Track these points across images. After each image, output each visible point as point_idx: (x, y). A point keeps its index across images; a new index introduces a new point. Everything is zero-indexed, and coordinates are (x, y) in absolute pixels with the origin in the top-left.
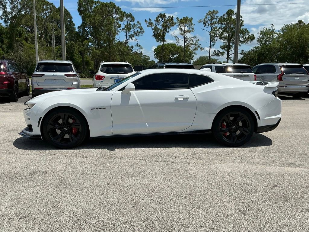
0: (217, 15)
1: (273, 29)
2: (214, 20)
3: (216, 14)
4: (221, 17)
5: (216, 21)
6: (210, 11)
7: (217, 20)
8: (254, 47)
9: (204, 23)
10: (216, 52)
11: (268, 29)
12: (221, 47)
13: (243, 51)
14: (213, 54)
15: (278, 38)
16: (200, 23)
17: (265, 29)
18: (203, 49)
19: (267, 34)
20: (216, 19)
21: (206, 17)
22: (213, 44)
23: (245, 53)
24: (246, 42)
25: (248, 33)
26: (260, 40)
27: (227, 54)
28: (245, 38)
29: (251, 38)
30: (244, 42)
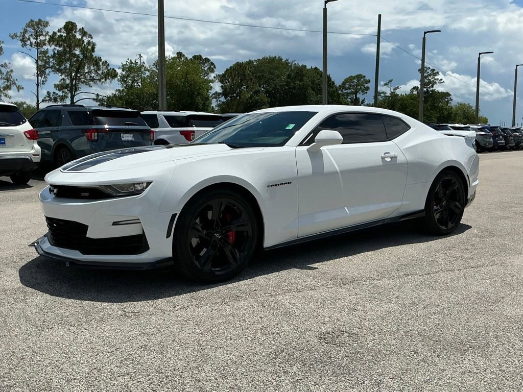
0: (47, 29)
1: (142, 62)
2: (42, 38)
3: (45, 26)
4: (55, 33)
5: (45, 40)
6: (32, 21)
7: (48, 38)
8: (117, 90)
9: (22, 40)
10: (51, 94)
11: (133, 61)
12: (56, 86)
13: (98, 95)
14: (45, 98)
15: (151, 77)
16: (15, 40)
17: (129, 61)
18: (23, 88)
19: (132, 69)
20: (45, 36)
21: (26, 31)
22: (43, 81)
23: (102, 100)
24: (104, 80)
25: (106, 65)
26: (123, 79)
27: (71, 100)
28: (102, 73)
29: (111, 74)
30: (100, 81)
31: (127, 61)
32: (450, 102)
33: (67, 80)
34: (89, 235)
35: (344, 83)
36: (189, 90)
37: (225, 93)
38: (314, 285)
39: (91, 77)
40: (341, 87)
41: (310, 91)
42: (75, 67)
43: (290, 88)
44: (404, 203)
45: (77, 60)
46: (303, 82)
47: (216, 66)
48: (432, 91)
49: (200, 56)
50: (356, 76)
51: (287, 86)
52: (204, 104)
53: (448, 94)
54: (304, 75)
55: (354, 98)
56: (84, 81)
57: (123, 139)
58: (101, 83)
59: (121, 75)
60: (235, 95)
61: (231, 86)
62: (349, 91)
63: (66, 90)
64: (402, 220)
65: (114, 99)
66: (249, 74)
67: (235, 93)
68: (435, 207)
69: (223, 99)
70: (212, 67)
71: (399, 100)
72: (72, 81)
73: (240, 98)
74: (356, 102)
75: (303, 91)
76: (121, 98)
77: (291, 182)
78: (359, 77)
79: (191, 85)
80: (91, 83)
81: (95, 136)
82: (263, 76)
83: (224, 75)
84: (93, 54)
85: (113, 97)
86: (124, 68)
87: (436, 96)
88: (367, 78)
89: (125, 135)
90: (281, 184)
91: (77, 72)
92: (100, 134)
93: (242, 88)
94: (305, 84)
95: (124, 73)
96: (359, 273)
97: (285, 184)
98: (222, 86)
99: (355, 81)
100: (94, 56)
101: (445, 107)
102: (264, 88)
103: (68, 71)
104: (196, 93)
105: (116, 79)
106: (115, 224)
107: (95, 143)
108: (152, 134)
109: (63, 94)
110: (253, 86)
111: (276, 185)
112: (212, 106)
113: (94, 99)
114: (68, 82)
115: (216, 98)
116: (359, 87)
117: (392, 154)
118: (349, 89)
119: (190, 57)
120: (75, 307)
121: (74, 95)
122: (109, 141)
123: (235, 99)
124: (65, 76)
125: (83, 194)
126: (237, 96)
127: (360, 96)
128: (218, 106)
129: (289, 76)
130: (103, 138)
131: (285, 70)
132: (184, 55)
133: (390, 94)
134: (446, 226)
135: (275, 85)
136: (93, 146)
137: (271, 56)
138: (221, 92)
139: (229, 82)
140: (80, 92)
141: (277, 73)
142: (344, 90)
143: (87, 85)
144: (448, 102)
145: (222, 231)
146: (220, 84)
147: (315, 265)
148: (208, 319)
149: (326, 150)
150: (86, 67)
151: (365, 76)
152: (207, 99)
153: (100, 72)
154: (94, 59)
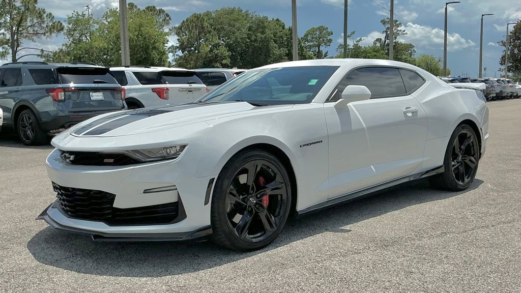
1: (90, 14)
8: (63, 45)
11: (80, 14)
13: (42, 51)
15: (100, 30)
17: (75, 14)
19: (79, 23)
23: (48, 56)
24: (49, 33)
25: (51, 18)
26: (70, 33)
27: (13, 56)
28: (47, 26)
29: (57, 27)
30: (44, 34)
31: (73, 14)
32: (413, 53)
33: (8, 34)
34: (116, 204)
35: (306, 35)
36: (143, 43)
37: (182, 47)
38: (356, 249)
39: (34, 31)
40: (304, 39)
41: (273, 44)
42: (17, 21)
43: (251, 41)
44: (425, 159)
45: (19, 13)
46: (265, 35)
47: (171, 18)
48: (395, 43)
49: (154, 7)
50: (319, 28)
51: (249, 38)
52: (160, 59)
53: (411, 46)
54: (265, 27)
55: (317, 51)
56: (26, 36)
57: (92, 98)
58: (45, 37)
59: (67, 28)
60: (193, 49)
61: (188, 40)
62: (312, 44)
63: (7, 46)
64: (423, 176)
65: (61, 54)
66: (208, 27)
67: (193, 46)
68: (453, 163)
69: (180, 53)
70: (168, 18)
71: (363, 52)
72: (13, 35)
73: (199, 52)
74: (319, 55)
75: (265, 44)
76: (68, 54)
77: (322, 141)
78: (321, 29)
79: (145, 38)
80: (35, 37)
81: (61, 96)
82: (223, 28)
83: (180, 28)
84: (36, 5)
85: (59, 52)
86: (70, 20)
87: (399, 48)
88: (329, 30)
89: (94, 94)
90: (312, 144)
91: (19, 25)
92: (66, 93)
93: (201, 41)
94: (267, 36)
95: (70, 26)
96: (396, 234)
97: (316, 143)
98: (178, 40)
99: (317, 33)
100: (37, 9)
101: (408, 59)
102: (224, 42)
103: (8, 24)
104: (151, 47)
105: (62, 32)
106: (146, 192)
107: (61, 104)
108: (123, 93)
109: (4, 50)
110: (212, 38)
111: (308, 145)
112: (169, 60)
113: (38, 55)
114: (8, 36)
115: (172, 52)
116: (322, 40)
117: (413, 108)
118: (312, 41)
119: (142, 8)
120: (112, 284)
121: (16, 52)
122: (78, 101)
123: (193, 53)
124: (5, 31)
125: (106, 161)
126: (195, 49)
127: (323, 49)
128: (175, 60)
129: (250, 29)
130: (70, 97)
131: (246, 21)
132: (136, 6)
133: (353, 46)
134: (463, 181)
135: (236, 38)
136: (60, 107)
137: (230, 7)
138: (178, 45)
139: (186, 35)
140: (23, 47)
141: (237, 25)
142: (306, 43)
143: (30, 40)
144: (411, 54)
145: (257, 195)
146: (176, 37)
147: (348, 227)
148: (264, 289)
149: (352, 106)
150: (28, 20)
151: (327, 28)
152: (163, 53)
153: (44, 25)
154: (37, 11)
